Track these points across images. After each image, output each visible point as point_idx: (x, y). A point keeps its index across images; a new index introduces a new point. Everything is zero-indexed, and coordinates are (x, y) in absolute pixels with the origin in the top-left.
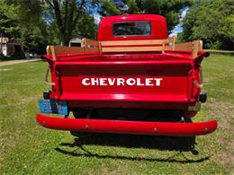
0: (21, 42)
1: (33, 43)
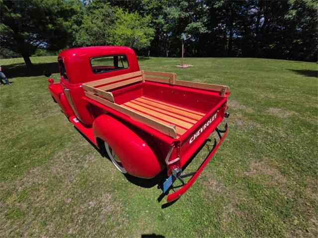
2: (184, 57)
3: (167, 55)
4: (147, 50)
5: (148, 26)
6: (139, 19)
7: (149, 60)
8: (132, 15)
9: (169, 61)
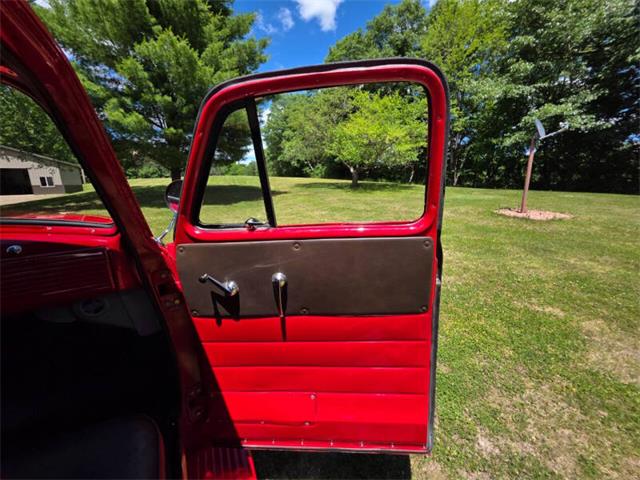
2: (530, 188)
3: (456, 180)
4: (409, 170)
5: (418, 119)
6: (400, 106)
7: (411, 191)
8: (386, 99)
9: (469, 197)
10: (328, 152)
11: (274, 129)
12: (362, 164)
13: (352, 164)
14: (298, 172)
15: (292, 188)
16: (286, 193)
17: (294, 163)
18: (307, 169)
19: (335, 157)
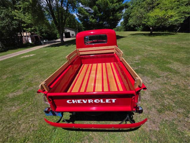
0: (38, 34)
1: (44, 34)
10: (143, 22)
11: (127, 13)
12: (155, 26)
13: (151, 27)
14: (133, 29)
15: (129, 35)
16: (126, 37)
17: (132, 26)
18: (136, 28)
19: (146, 24)
